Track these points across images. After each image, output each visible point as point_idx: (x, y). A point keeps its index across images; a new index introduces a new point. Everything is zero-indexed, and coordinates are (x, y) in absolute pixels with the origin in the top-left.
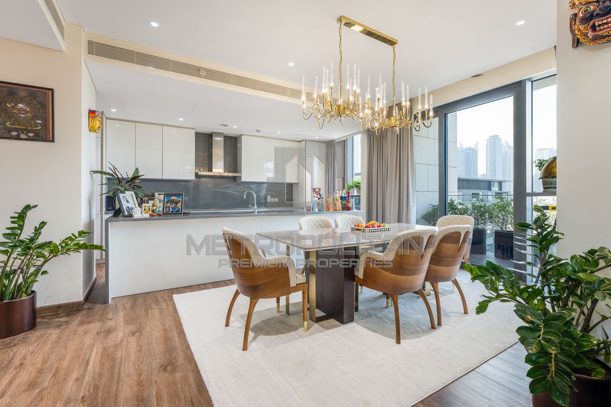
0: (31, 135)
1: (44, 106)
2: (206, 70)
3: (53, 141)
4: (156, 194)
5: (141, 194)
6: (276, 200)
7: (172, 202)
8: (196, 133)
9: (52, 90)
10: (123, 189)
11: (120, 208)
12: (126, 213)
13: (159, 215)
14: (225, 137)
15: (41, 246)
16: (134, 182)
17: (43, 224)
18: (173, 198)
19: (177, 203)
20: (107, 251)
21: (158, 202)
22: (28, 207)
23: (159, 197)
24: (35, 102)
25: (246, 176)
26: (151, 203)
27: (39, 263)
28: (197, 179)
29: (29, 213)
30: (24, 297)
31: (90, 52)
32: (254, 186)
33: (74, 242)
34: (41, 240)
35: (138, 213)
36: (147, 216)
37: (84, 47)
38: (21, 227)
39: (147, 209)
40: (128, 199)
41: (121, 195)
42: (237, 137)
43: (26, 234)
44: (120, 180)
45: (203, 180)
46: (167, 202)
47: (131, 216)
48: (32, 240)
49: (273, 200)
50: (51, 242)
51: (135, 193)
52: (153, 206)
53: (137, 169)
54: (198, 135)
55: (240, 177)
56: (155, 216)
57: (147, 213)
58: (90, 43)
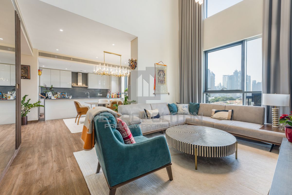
0: (24, 77)
1: (28, 70)
2: (73, 58)
3: (30, 79)
4: (58, 93)
5: (53, 92)
6: (102, 95)
7: (63, 95)
8: (72, 72)
9: (30, 66)
10: (48, 91)
11: (47, 97)
12: (49, 98)
13: (59, 98)
14: (82, 73)
15: (29, 105)
16: (51, 89)
17: (30, 99)
18: (63, 94)
19: (64, 95)
20: (44, 107)
21: (59, 95)
22: (26, 96)
23: (59, 93)
24: (25, 69)
25: (90, 87)
26: (56, 95)
27: (28, 109)
28: (73, 88)
29: (26, 97)
30: (25, 117)
31: (39, 55)
32: (93, 90)
33: (37, 104)
34: (29, 103)
35: (53, 98)
36: (56, 98)
37: (38, 54)
38: (24, 100)
39: (55, 97)
40: (50, 94)
41: (48, 93)
42: (87, 74)
43: (26, 101)
44: (47, 88)
45: (74, 88)
46: (61, 95)
47: (51, 98)
48: (27, 103)
49: (100, 95)
50: (31, 104)
51: (52, 92)
52: (57, 96)
53: (52, 85)
54: (72, 73)
55: (88, 87)
56: (57, 98)
57: (55, 98)
58: (39, 53)
